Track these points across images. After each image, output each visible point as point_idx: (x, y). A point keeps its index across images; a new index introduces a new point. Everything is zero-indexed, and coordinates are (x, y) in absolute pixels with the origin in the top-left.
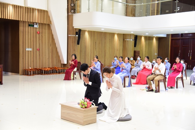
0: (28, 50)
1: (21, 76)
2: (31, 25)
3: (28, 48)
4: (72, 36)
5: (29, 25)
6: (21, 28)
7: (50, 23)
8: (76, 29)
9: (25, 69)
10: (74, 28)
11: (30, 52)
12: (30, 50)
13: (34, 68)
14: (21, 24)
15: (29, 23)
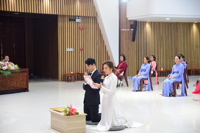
0: (68, 50)
1: (61, 82)
2: (72, 19)
3: (69, 49)
4: (126, 30)
5: (70, 20)
6: (60, 24)
7: (96, 16)
8: (130, 21)
9: (65, 73)
10: (129, 19)
11: (71, 52)
12: (71, 50)
13: (77, 72)
14: (60, 19)
15: (69, 18)
